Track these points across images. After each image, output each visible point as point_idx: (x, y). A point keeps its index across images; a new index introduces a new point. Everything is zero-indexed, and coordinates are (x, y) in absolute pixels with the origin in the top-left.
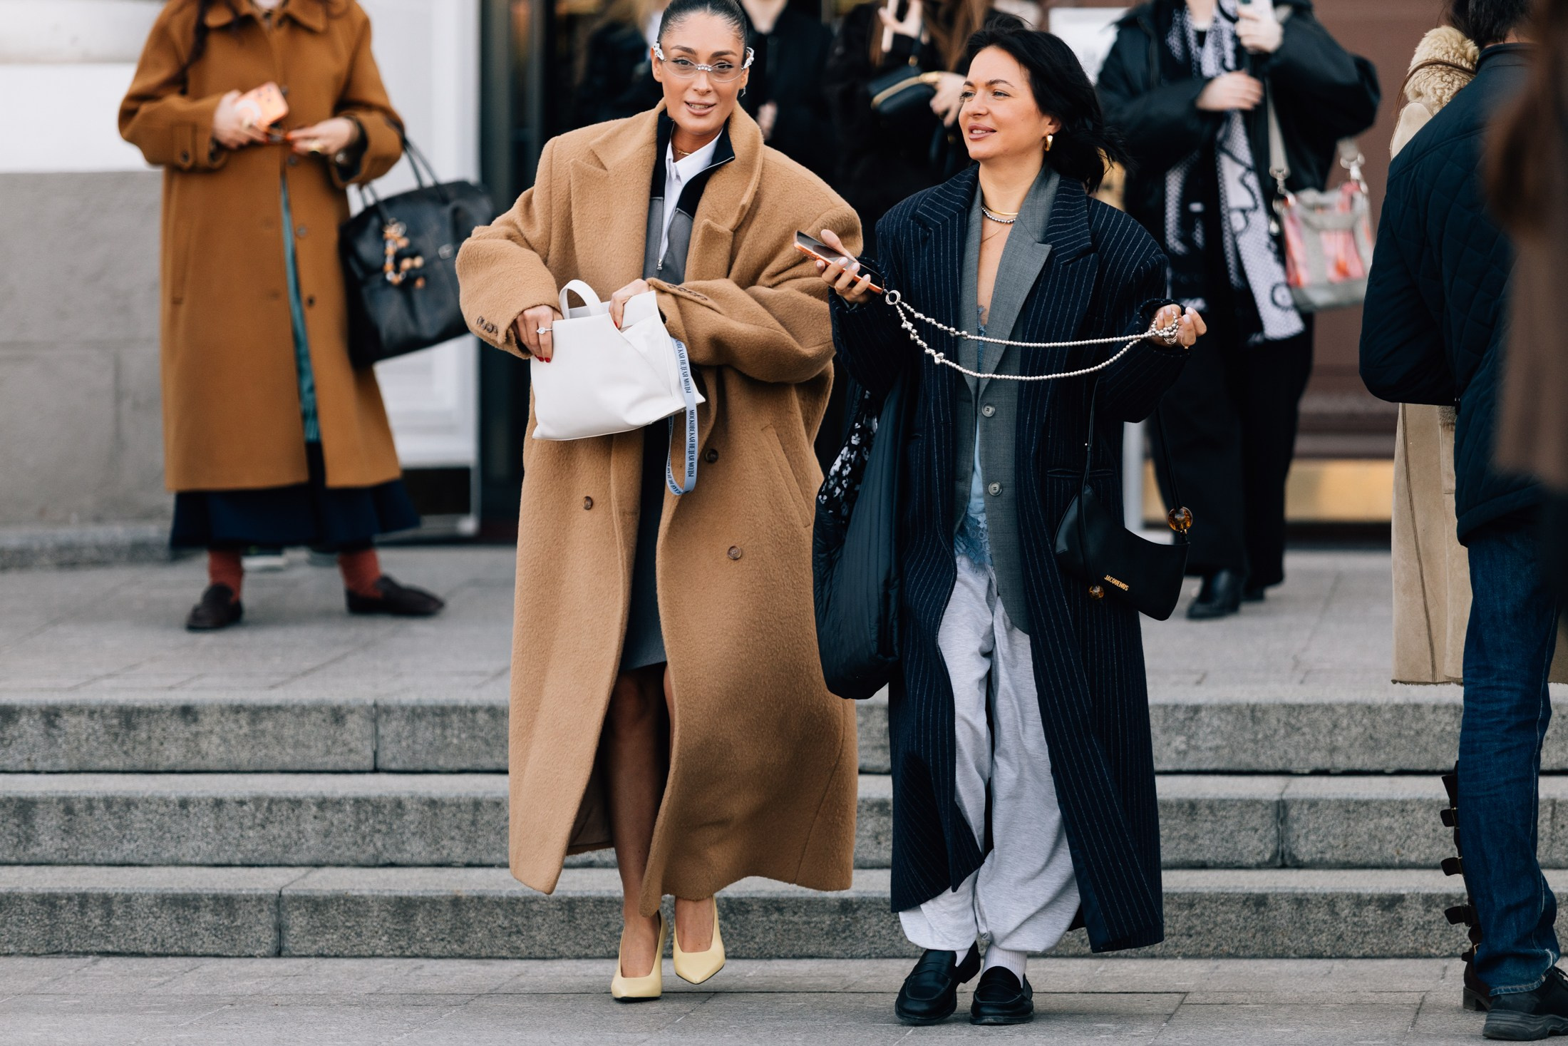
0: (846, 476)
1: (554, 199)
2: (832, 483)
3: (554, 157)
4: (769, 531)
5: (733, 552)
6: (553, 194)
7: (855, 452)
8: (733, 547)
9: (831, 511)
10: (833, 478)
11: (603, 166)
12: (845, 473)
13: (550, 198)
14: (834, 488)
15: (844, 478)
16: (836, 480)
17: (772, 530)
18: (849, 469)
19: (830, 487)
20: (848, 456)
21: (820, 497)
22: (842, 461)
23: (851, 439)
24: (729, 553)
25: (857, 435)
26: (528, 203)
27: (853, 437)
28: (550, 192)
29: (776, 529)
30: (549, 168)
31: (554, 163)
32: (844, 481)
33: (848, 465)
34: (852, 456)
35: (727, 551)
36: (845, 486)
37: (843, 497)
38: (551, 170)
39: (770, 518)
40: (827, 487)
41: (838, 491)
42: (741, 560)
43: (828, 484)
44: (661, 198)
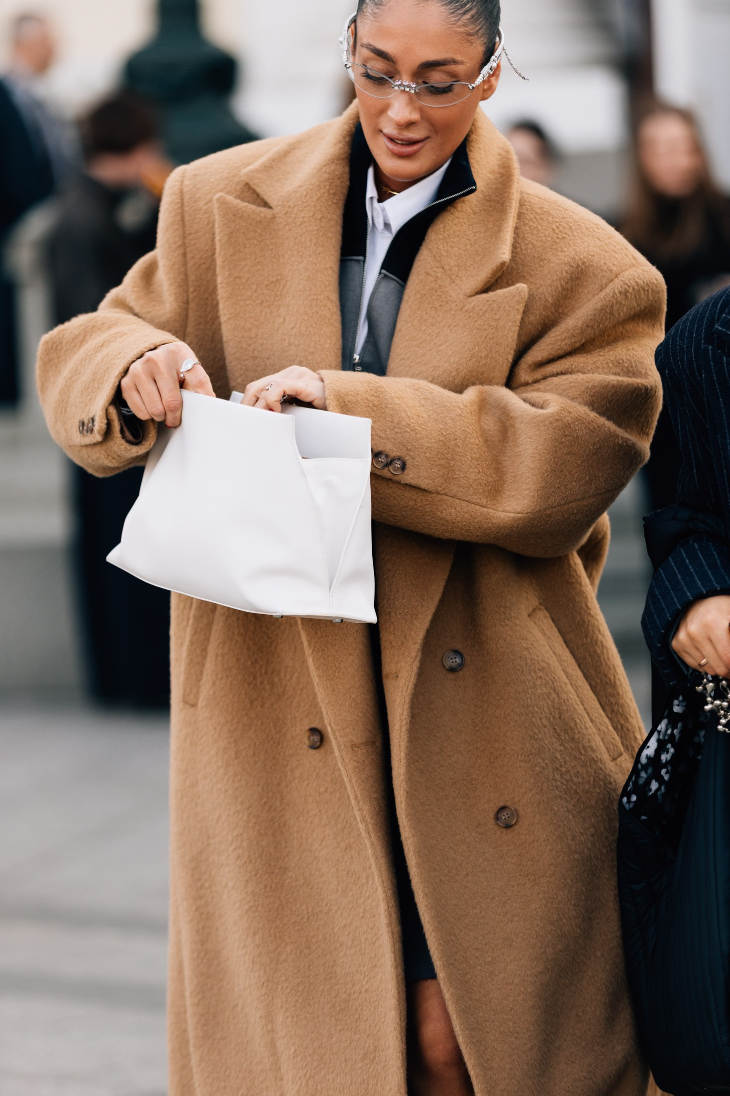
0: (667, 762)
1: (190, 264)
2: (643, 775)
3: (186, 199)
4: (558, 777)
5: (504, 816)
6: (189, 255)
7: (679, 725)
8: (503, 808)
9: (644, 817)
10: (645, 767)
11: (266, 205)
12: (664, 757)
13: (185, 264)
14: (648, 783)
15: (665, 766)
16: (650, 771)
17: (562, 775)
18: (672, 750)
19: (641, 781)
20: (669, 732)
21: (625, 800)
22: (659, 741)
23: (672, 706)
24: (497, 818)
25: (681, 698)
26: (149, 274)
27: (676, 702)
28: (184, 254)
29: (568, 772)
30: (179, 218)
31: (186, 209)
32: (663, 771)
33: (669, 746)
34: (675, 731)
35: (492, 815)
36: (666, 777)
37: (663, 795)
38: (183, 220)
39: (558, 755)
40: (636, 783)
41: (654, 785)
42: (516, 827)
43: (638, 776)
44: (361, 258)
